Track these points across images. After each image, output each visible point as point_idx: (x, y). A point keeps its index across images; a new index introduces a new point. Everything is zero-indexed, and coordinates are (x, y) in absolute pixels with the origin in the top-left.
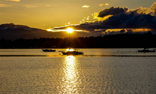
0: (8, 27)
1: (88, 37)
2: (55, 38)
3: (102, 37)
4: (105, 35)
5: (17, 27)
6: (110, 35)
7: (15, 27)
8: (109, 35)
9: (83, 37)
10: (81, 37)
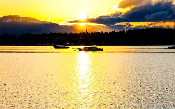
0: (11, 20)
1: (109, 33)
2: (68, 33)
3: (125, 32)
4: (130, 30)
5: (22, 19)
6: (135, 30)
7: (20, 19)
8: (133, 30)
9: (103, 32)
10: (100, 32)
